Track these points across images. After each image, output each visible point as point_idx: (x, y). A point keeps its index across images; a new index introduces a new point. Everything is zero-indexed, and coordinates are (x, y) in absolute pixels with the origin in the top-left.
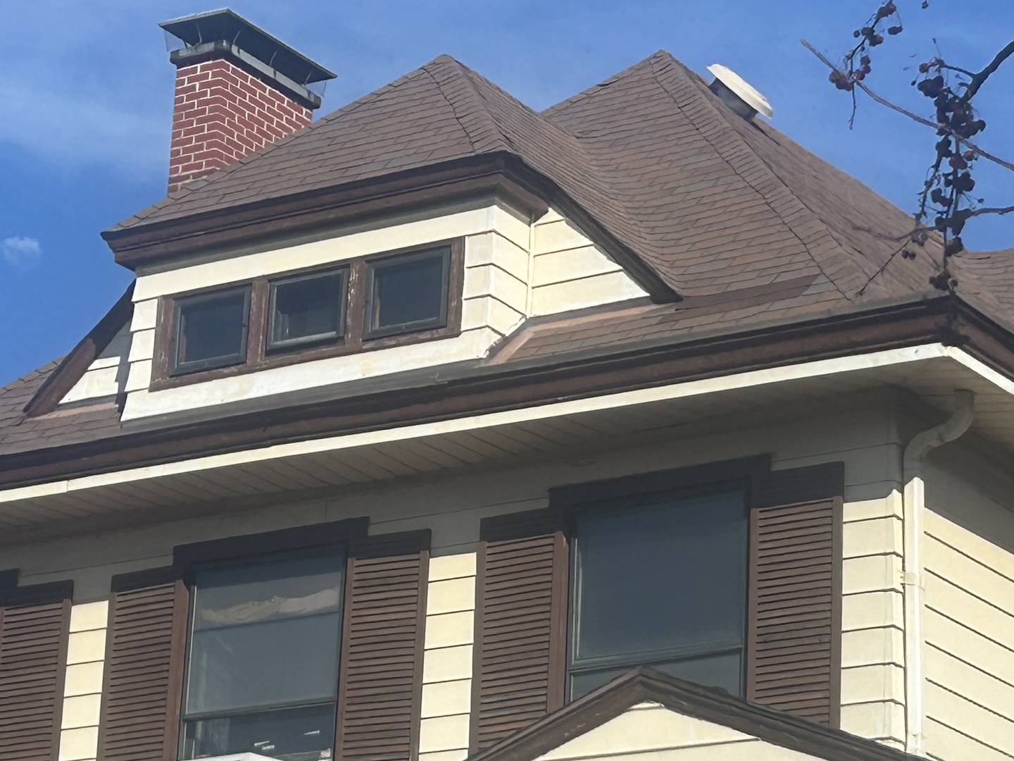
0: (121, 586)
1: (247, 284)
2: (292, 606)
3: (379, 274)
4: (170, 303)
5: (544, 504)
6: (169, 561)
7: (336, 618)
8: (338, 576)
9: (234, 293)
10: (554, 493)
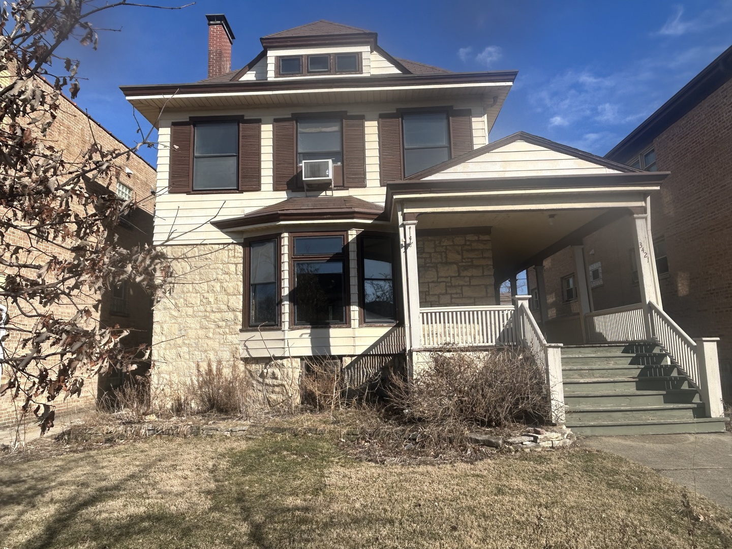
0: (276, 121)
1: (302, 56)
2: (324, 130)
3: (338, 58)
4: (278, 58)
5: (395, 112)
6: (290, 116)
7: (339, 134)
8: (339, 124)
9: (297, 58)
10: (397, 110)
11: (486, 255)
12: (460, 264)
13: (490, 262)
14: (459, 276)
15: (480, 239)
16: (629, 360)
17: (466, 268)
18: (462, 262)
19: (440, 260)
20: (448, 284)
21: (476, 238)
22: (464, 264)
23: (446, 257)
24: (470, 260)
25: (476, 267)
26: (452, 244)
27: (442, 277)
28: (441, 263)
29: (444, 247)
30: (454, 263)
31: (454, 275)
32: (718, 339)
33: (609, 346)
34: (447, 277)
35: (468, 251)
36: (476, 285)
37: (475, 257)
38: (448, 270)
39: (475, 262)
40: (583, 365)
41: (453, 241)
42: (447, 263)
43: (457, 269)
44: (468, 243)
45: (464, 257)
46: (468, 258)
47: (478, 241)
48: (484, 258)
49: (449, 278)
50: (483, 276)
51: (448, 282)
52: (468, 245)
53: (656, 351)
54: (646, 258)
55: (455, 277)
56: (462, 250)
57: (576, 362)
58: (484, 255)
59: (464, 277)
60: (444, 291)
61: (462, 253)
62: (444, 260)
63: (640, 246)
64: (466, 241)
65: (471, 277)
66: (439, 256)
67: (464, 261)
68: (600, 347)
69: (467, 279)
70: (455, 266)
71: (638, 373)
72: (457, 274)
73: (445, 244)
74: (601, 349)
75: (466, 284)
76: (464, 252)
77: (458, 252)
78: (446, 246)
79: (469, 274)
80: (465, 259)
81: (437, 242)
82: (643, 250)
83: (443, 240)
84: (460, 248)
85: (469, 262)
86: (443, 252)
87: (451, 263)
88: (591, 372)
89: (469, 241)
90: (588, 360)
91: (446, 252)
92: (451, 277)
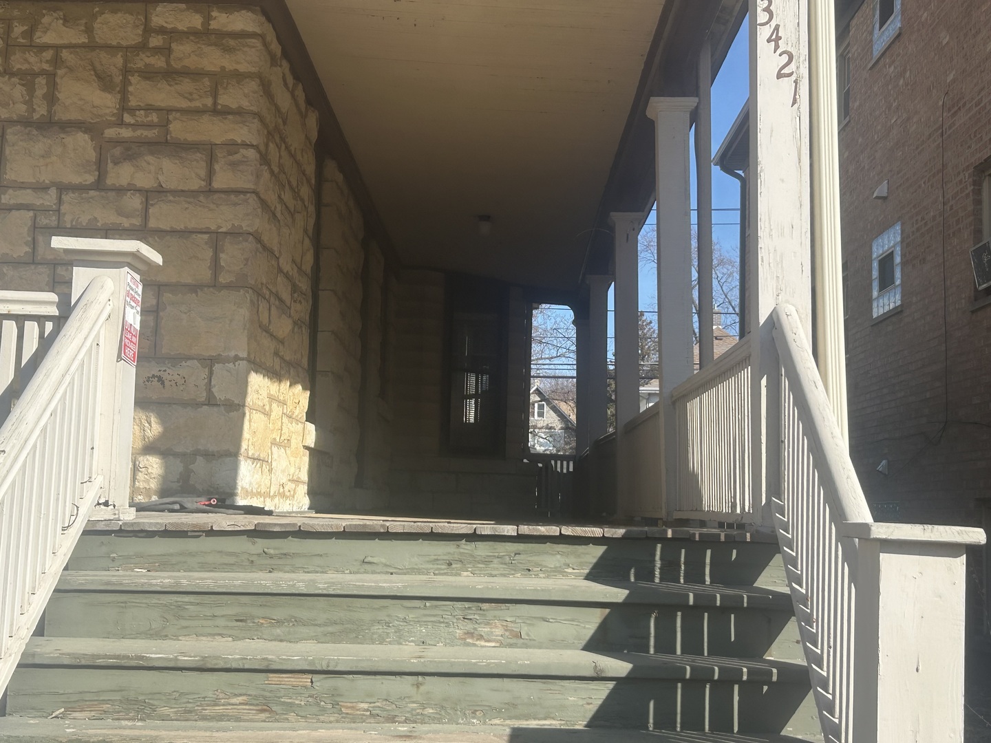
11: (229, 99)
12: (110, 133)
13: (245, 133)
14: (99, 185)
15: (214, 25)
16: (591, 621)
17: (131, 151)
18: (121, 123)
19: (21, 109)
20: (43, 221)
21: (196, 21)
22: (126, 133)
23: (51, 99)
24: (154, 117)
25: (179, 148)
26: (83, 39)
27: (22, 186)
28: (26, 122)
29: (48, 55)
30: (80, 126)
31: (76, 179)
32: (977, 535)
33: (520, 538)
34: (41, 188)
35: (149, 74)
36: (173, 232)
37: (184, 104)
38: (47, 154)
39: (179, 129)
40: (335, 638)
41: (89, 30)
42: (49, 125)
43: (92, 155)
44: (155, 41)
45: (133, 103)
46: (149, 109)
47: (203, 35)
48: (219, 112)
49: (53, 192)
50: (209, 191)
51: (46, 210)
52: (157, 50)
53: (771, 580)
54: (788, 83)
55: (80, 188)
56: (126, 72)
57: (298, 622)
58: (226, 100)
59: (120, 190)
60: (22, 250)
61: (126, 83)
62: (41, 110)
63: (762, 17)
64: (148, 30)
65: (153, 195)
66: (19, 92)
67: (127, 118)
68: (474, 537)
69: (135, 202)
70: (82, 141)
71: (592, 709)
72: (90, 179)
73: (49, 38)
74: (482, 549)
75: (126, 223)
76: (134, 79)
77: (104, 81)
78: (57, 48)
79: (144, 180)
80: (131, 111)
81: (18, 29)
82: (775, 39)
83: (46, 20)
84: (119, 60)
85: (150, 126)
86: (43, 73)
87: (67, 126)
88: (322, 683)
89: (162, 31)
90: (363, 612)
91: (51, 77)
92: (63, 188)
